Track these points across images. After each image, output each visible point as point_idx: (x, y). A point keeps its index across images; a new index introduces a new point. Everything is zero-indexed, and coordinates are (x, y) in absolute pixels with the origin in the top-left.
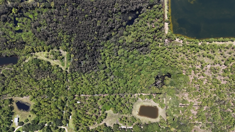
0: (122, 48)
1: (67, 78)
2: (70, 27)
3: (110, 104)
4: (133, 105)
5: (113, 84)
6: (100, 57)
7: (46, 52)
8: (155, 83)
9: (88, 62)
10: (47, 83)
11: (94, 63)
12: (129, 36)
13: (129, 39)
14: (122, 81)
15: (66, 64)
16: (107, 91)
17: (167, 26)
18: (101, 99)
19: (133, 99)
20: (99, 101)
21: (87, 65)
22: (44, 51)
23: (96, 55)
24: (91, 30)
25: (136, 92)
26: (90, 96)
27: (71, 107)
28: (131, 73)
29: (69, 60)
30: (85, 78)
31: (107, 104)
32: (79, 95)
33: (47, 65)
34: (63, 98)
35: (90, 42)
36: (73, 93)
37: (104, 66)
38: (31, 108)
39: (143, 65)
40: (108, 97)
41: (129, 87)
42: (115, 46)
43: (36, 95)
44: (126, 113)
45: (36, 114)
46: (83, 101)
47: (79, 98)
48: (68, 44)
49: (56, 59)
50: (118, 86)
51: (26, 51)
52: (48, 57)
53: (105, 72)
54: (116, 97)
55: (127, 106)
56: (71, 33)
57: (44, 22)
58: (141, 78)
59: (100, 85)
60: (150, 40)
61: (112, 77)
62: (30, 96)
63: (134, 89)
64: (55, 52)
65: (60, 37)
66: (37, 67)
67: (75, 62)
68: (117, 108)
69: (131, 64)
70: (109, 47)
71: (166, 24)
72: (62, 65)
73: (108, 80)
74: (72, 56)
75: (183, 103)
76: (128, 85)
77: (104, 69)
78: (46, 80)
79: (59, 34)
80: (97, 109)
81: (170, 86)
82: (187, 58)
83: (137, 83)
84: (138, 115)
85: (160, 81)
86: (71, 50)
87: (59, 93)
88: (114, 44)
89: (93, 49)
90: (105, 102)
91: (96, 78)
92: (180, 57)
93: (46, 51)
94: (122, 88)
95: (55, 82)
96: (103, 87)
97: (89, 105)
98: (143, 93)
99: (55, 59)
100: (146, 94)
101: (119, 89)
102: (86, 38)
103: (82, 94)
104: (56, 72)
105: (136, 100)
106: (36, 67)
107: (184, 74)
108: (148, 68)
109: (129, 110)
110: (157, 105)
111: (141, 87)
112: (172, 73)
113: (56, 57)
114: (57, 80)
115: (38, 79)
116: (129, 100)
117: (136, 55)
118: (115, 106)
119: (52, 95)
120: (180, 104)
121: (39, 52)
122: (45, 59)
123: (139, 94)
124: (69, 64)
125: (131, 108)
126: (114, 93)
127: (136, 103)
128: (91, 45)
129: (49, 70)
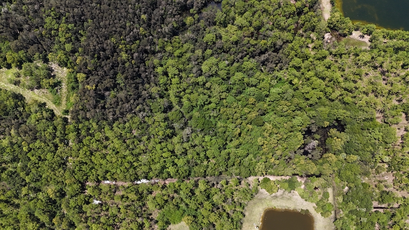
0: (212, 55)
3: (181, 205)
4: (246, 208)
5: (190, 151)
6: (153, 78)
7: (15, 70)
8: (303, 148)
9: (122, 95)
10: (8, 150)
11: (140, 96)
12: (229, 25)
13: (230, 34)
14: (214, 141)
15: (65, 99)
16: (171, 170)
18: (157, 192)
19: (245, 192)
20: (150, 197)
21: (119, 100)
22: (9, 66)
23: (143, 75)
24: (131, 11)
25: (252, 171)
26: (127, 184)
28: (239, 121)
29: (73, 88)
31: (171, 206)
32: (98, 182)
33: (10, 103)
34: (51, 190)
35: (128, 40)
36: (79, 176)
37: (163, 102)
39: (268, 99)
40: (177, 186)
41: (232, 157)
42: (193, 51)
46: (107, 199)
47: (97, 191)
48: (68, 47)
49: (39, 87)
50: (202, 155)
52: (17, 83)
53: (166, 119)
54: (196, 185)
55: (228, 210)
58: (266, 135)
59: (155, 152)
60: (286, 35)
61: (187, 131)
63: (246, 164)
64: (37, 68)
65: (51, 30)
67: (87, 92)
68: (200, 218)
69: (238, 98)
70: (177, 53)
72: (55, 103)
73: (175, 139)
74: (81, 76)
75: (380, 203)
76: (229, 154)
77: (165, 112)
79: (47, 20)
80: (145, 221)
81: (343, 156)
82: (384, 80)
83: (255, 148)
85: (315, 143)
86: (78, 61)
87: (41, 177)
88: (192, 46)
89: (135, 58)
90: (166, 201)
91: (142, 135)
92: (365, 79)
93: (13, 66)
94: (213, 161)
95: (31, 146)
96: (162, 160)
97: (122, 210)
98: (271, 174)
99: (37, 88)
100: (279, 178)
101: (205, 163)
102: (118, 30)
103: (105, 179)
104: (34, 121)
105: (251, 194)
107: (379, 121)
108: (283, 106)
109: (235, 223)
110: (309, 206)
111: (267, 158)
112: (348, 120)
113: (39, 83)
114: (38, 141)
116: (235, 193)
117: (251, 72)
118: (196, 210)
119: (23, 183)
120: (375, 204)
122: (12, 88)
123: (261, 178)
124: (72, 100)
125: (241, 216)
126: (192, 174)
127: (251, 202)
128: (131, 50)
129: (18, 115)
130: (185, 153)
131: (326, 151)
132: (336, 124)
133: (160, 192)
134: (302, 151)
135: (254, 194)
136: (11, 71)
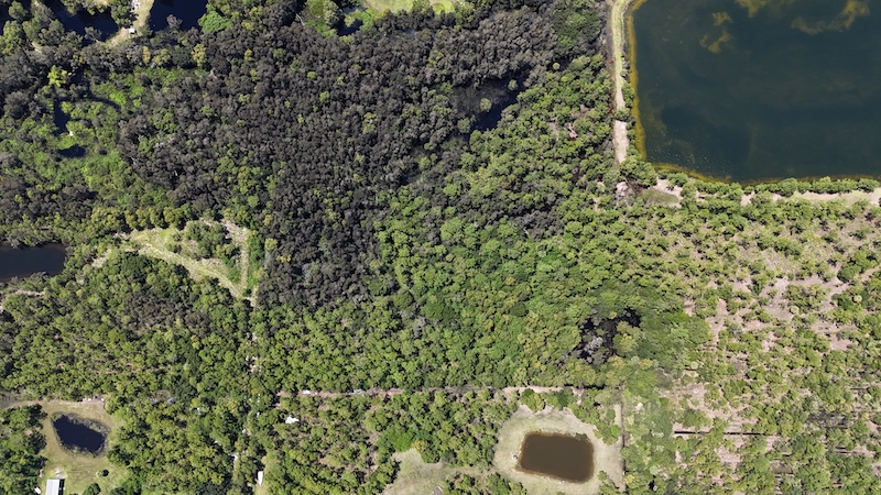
0: (455, 214)
1: (248, 328)
2: (264, 136)
3: (410, 426)
4: (500, 431)
5: (424, 351)
6: (372, 247)
7: (173, 230)
9: (327, 268)
10: (172, 347)
11: (353, 272)
12: (481, 169)
13: (483, 183)
14: (456, 338)
15: (245, 273)
16: (398, 377)
17: (625, 132)
18: (377, 408)
19: (498, 409)
20: (368, 414)
21: (325, 277)
22: (166, 226)
23: (358, 242)
24: (341, 150)
25: (510, 380)
26: (334, 396)
27: (263, 439)
28: (491, 310)
29: (258, 258)
30: (317, 326)
31: (397, 426)
32: (295, 392)
33: (173, 280)
34: (231, 403)
35: (337, 192)
36: (270, 384)
37: (387, 281)
38: (111, 443)
39: (533, 278)
40: (405, 399)
41: (482, 361)
42: (429, 208)
43: (131, 391)
44: (471, 461)
45: (128, 463)
46: (306, 415)
47: (294, 405)
48: (253, 201)
49: (210, 255)
50: (440, 357)
51: (97, 226)
52: (177, 250)
53: (390, 304)
54: (432, 399)
55: (475, 433)
56: (267, 161)
57: (166, 120)
58: (528, 329)
59: (375, 353)
60: (562, 187)
61: (419, 322)
62: (109, 395)
63: (501, 369)
64: (207, 229)
65: (226, 174)
66: (136, 287)
67: (281, 266)
68: (436, 443)
69: (491, 276)
70: (406, 211)
71: (621, 128)
72: (231, 279)
73: (403, 334)
74: (270, 243)
75: (686, 425)
76: (477, 355)
77: (388, 293)
78: (168, 336)
79: (223, 161)
80: (361, 447)
81: (635, 359)
82: (699, 252)
83: (514, 347)
84: (517, 468)
85: (599, 341)
86: (266, 222)
87: (217, 385)
88: (427, 201)
89: (346, 218)
90: (390, 420)
91: (357, 327)
92: (673, 251)
93: (172, 225)
94: (455, 365)
95: (203, 342)
96: (385, 362)
97: (330, 432)
98: (535, 384)
99: (207, 257)
100: (547, 390)
101: (444, 367)
102: (323, 177)
103: (306, 387)
104: (205, 306)
105: (508, 412)
106: (133, 285)
107: (689, 312)
108: (554, 290)
109: (484, 451)
110: (588, 429)
111: (530, 363)
112: (644, 310)
113: (210, 250)
114: (213, 336)
115: (139, 333)
116: (484, 410)
117: (509, 240)
118: (431, 433)
119: (192, 393)
120: (677, 427)
121: (146, 231)
122: (169, 256)
123: (522, 390)
124: (258, 275)
125: (492, 442)
126: (426, 383)
127: (508, 423)
128: (340, 205)
129: (183, 298)
130: (417, 353)
131: (614, 352)
132: (629, 315)
133: (381, 407)
134: (579, 352)
135: (511, 411)
136: (168, 231)
